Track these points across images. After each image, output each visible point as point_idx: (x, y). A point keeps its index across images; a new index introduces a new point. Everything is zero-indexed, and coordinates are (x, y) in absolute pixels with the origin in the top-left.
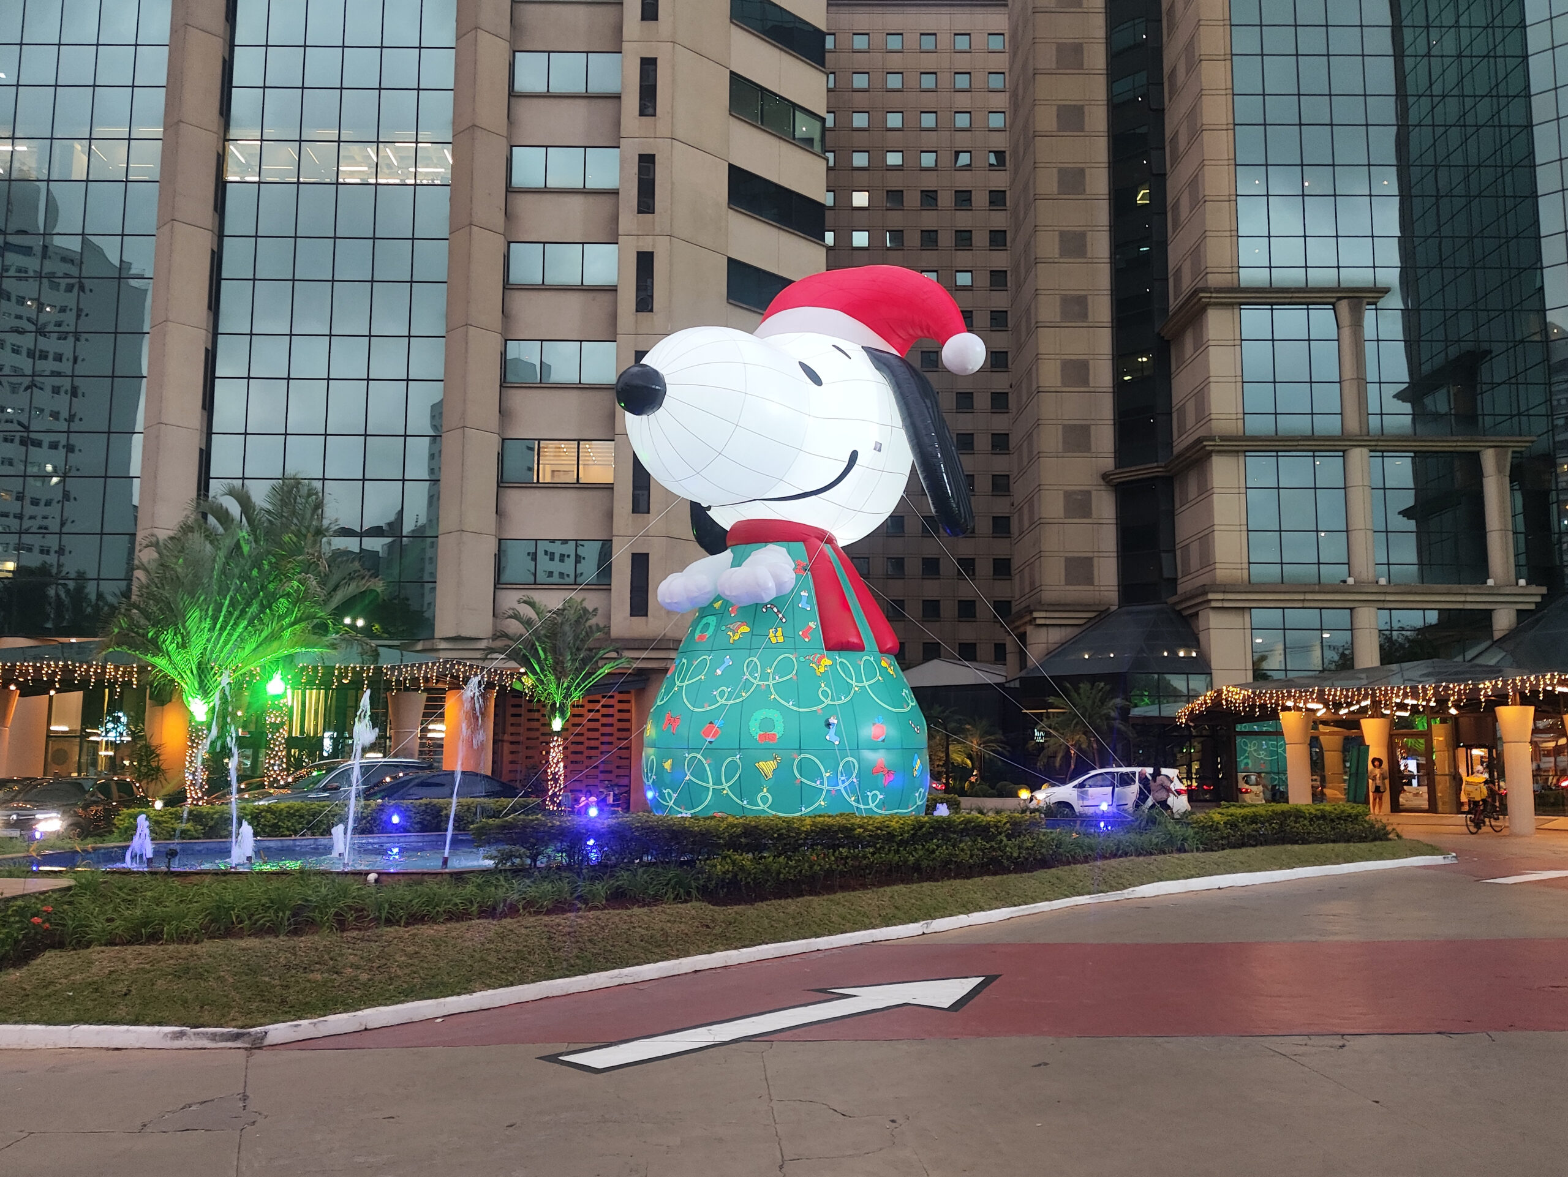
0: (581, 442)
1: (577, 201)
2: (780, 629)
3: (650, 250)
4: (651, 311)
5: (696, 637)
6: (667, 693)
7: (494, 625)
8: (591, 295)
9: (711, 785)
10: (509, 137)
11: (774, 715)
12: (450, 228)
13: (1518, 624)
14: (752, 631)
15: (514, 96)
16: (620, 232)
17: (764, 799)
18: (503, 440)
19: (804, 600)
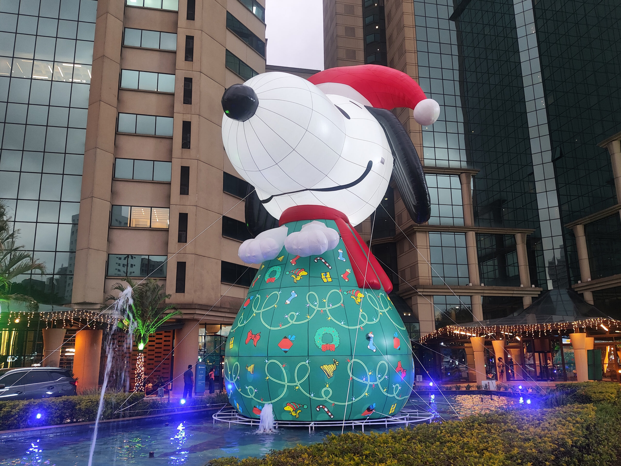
0: (152, 208)
1: (154, 97)
2: (328, 273)
3: (189, 121)
4: (189, 148)
5: (266, 280)
6: (246, 318)
7: (104, 296)
8: (159, 140)
9: (286, 383)
10: (121, 64)
11: (330, 330)
12: (89, 104)
13: (533, 302)
14: (309, 274)
15: (125, 47)
16: (175, 111)
17: (327, 393)
18: (112, 205)
19: (341, 255)
